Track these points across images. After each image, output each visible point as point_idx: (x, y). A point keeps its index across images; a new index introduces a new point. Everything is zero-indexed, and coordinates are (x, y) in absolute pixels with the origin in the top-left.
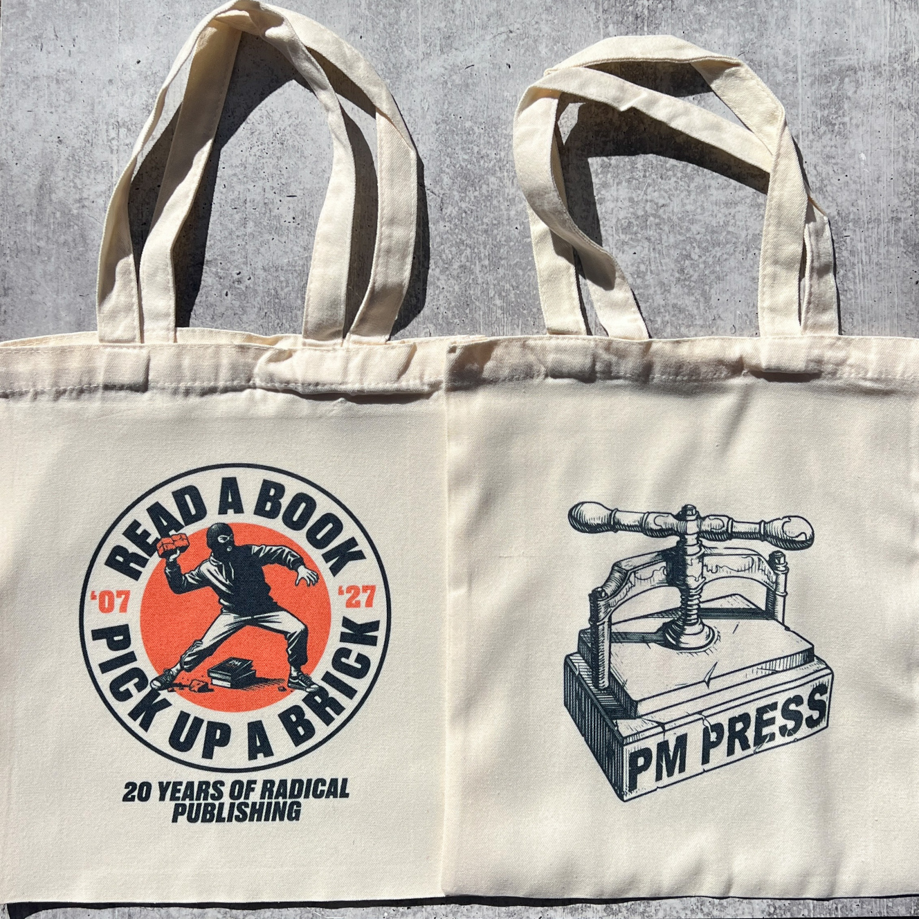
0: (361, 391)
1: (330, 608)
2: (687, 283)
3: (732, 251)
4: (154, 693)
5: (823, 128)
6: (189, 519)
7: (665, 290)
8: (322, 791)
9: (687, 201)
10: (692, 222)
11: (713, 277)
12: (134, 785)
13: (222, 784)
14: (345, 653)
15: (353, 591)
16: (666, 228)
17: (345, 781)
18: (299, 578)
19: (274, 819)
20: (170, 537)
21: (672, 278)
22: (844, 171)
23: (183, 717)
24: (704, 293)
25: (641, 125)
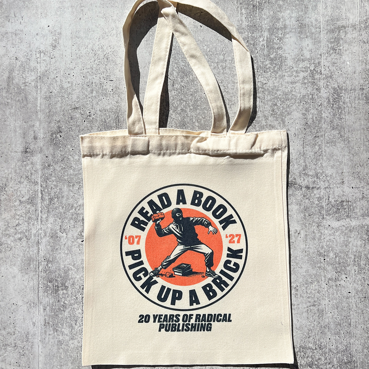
0: (236, 153)
1: (222, 243)
2: (275, 116)
3: (294, 102)
4: (151, 278)
5: (332, 51)
6: (165, 206)
7: (266, 119)
8: (221, 319)
9: (275, 82)
10: (277, 90)
11: (286, 113)
12: (143, 316)
13: (179, 315)
14: (228, 262)
15: (232, 237)
16: (267, 93)
17: (230, 315)
18: (209, 231)
19: (201, 331)
20: (157, 214)
21: (269, 114)
22: (340, 69)
23: (163, 288)
24: (282, 120)
25: (256, 50)
